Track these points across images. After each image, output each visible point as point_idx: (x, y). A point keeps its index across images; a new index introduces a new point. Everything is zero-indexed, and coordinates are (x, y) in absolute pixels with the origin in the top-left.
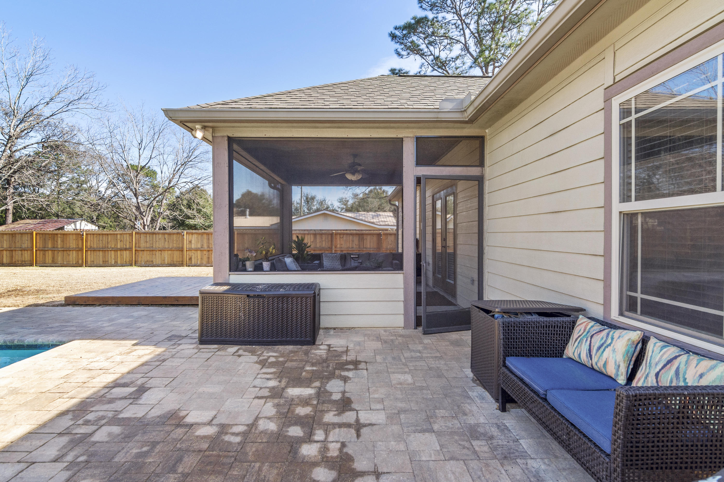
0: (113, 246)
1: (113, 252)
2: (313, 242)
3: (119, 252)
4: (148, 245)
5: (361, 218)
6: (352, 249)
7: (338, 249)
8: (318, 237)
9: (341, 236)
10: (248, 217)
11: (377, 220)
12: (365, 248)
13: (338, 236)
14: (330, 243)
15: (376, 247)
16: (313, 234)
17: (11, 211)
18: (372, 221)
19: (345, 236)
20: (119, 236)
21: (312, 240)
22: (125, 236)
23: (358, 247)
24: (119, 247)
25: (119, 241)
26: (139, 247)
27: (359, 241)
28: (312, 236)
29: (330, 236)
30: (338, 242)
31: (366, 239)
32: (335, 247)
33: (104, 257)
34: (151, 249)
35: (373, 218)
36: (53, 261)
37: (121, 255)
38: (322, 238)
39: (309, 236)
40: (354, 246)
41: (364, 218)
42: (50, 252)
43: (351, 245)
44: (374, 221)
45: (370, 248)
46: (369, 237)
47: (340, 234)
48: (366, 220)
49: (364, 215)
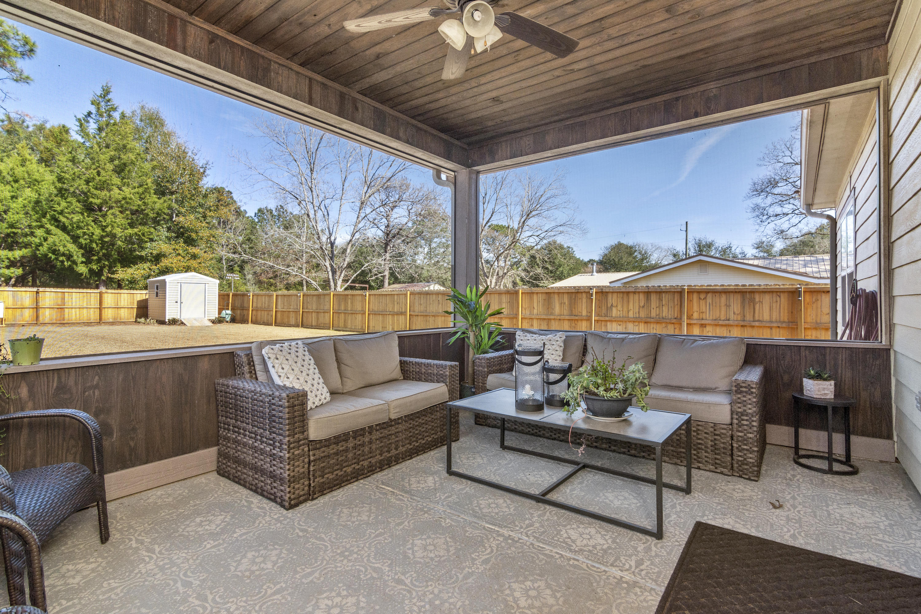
0: (391, 310)
1: (390, 316)
2: (643, 307)
3: (395, 316)
4: (422, 308)
5: (778, 266)
6: (727, 322)
7: (695, 322)
8: (653, 297)
9: (702, 296)
10: (595, 273)
11: (815, 270)
12: (759, 321)
13: (695, 296)
14: (677, 309)
15: (786, 320)
16: (644, 292)
17: (387, 277)
18: (802, 270)
19: (710, 295)
20: (396, 297)
21: (642, 304)
22: (401, 296)
23: (739, 318)
24: (396, 310)
25: (396, 303)
26: (414, 311)
27: (743, 307)
28: (642, 296)
29: (677, 296)
30: (695, 308)
31: (761, 302)
32: (689, 318)
33: (383, 321)
34: (425, 314)
35: (805, 266)
36: (344, 325)
37: (398, 320)
38: (661, 300)
39: (636, 296)
40: (732, 317)
41: (784, 267)
42: (343, 315)
43: (723, 313)
44: (808, 270)
45: (771, 322)
46: (767, 298)
47: (699, 292)
48: (790, 269)
49: (785, 262)
